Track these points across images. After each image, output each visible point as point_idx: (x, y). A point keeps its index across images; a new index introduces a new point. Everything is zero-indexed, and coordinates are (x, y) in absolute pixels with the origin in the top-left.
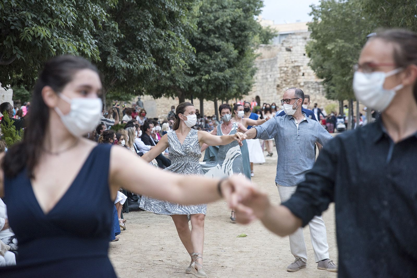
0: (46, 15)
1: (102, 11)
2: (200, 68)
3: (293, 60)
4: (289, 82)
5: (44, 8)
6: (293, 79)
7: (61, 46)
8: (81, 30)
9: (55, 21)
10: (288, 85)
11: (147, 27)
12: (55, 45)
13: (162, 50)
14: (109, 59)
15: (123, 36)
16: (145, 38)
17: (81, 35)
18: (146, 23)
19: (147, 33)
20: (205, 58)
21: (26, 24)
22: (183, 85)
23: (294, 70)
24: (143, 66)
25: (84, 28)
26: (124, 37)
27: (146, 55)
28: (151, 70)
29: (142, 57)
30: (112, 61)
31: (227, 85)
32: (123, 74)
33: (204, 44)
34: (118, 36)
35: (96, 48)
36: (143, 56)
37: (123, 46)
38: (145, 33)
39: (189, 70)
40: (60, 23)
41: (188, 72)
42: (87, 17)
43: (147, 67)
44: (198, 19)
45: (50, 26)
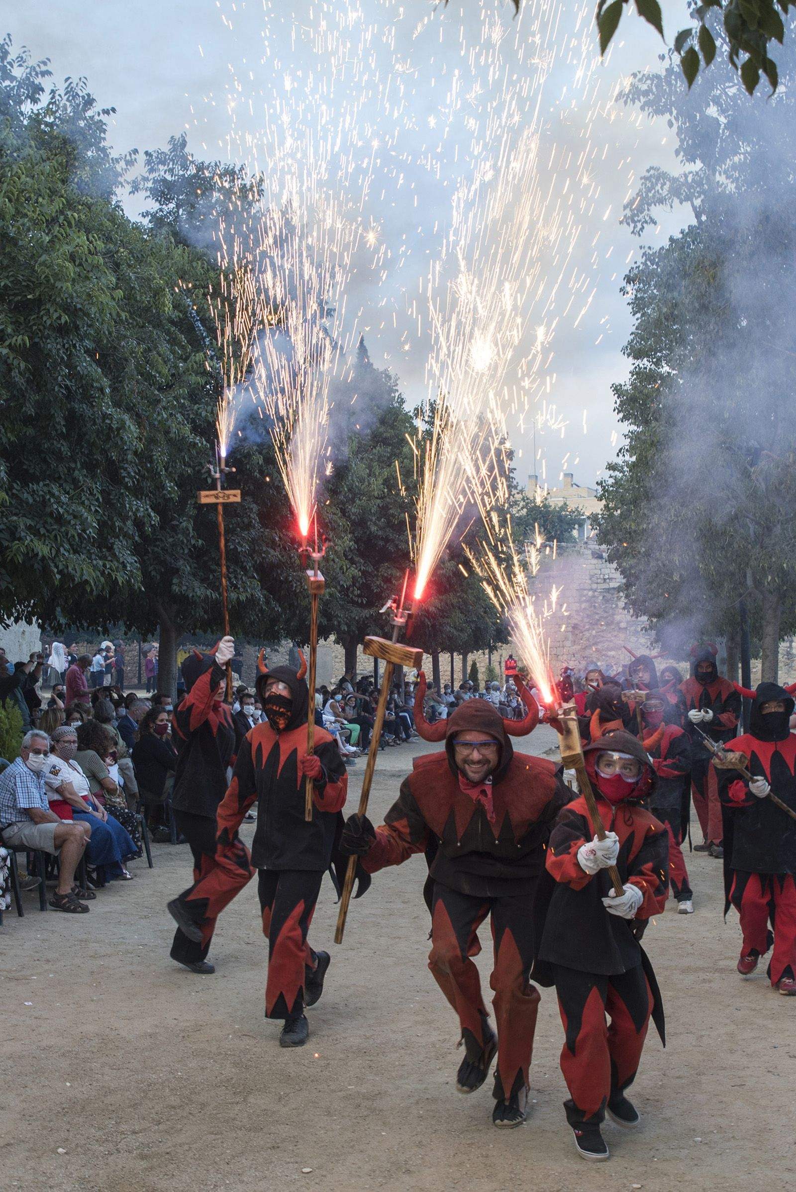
0: (49, 520)
1: (147, 510)
2: (382, 592)
3: (607, 577)
4: (598, 620)
5: (48, 510)
6: (605, 615)
7: (70, 569)
8: (111, 541)
9: (63, 529)
10: (595, 627)
11: (248, 526)
12: (61, 567)
13: (279, 565)
14: (175, 581)
15: (200, 542)
16: (241, 546)
17: (110, 549)
18: (246, 520)
19: (247, 537)
20: (391, 575)
21: (17, 536)
22: (346, 624)
23: (608, 596)
24: (236, 595)
25: (118, 537)
26: (202, 544)
27: (245, 575)
28: (252, 601)
29: (236, 578)
30: (180, 584)
31: (433, 626)
32: (203, 608)
33: (391, 548)
34: (193, 542)
35: (137, 569)
36: (240, 577)
37: (205, 558)
38: (244, 538)
39: (359, 596)
40: (72, 532)
41: (356, 599)
42: (124, 519)
43: (243, 598)
44: (379, 501)
45: (56, 536)
